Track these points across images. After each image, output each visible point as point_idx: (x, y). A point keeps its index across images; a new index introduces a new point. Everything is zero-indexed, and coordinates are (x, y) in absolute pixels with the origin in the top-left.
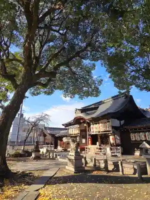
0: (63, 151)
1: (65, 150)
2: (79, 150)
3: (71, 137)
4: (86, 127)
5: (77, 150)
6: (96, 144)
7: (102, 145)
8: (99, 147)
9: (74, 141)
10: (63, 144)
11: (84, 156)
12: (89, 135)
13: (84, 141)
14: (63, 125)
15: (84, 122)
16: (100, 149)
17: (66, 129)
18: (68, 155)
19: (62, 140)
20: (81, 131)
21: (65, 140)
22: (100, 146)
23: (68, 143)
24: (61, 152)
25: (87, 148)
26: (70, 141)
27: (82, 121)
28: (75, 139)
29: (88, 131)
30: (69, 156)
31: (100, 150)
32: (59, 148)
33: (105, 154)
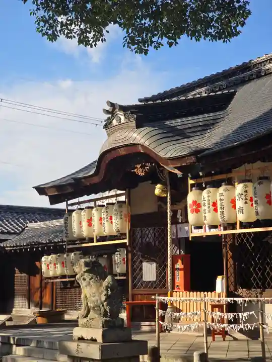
0: (40, 321)
1: (54, 318)
2: (123, 315)
3: (86, 252)
4: (163, 200)
5: (115, 314)
6: (212, 288)
7: (241, 291)
8: (225, 300)
9: (97, 271)
10: (42, 288)
11: (151, 344)
12: (178, 242)
13: (149, 271)
14: (41, 190)
15: (154, 176)
16: (232, 308)
17: (59, 214)
18: (70, 338)
19: (34, 270)
20: (136, 221)
21: (50, 266)
22: (229, 294)
23: (70, 285)
24: (33, 325)
25: (164, 306)
26: (80, 268)
27: (140, 172)
28: (103, 262)
29: (175, 221)
30: (72, 346)
31: (231, 316)
32: (23, 310)
33: (253, 335)
